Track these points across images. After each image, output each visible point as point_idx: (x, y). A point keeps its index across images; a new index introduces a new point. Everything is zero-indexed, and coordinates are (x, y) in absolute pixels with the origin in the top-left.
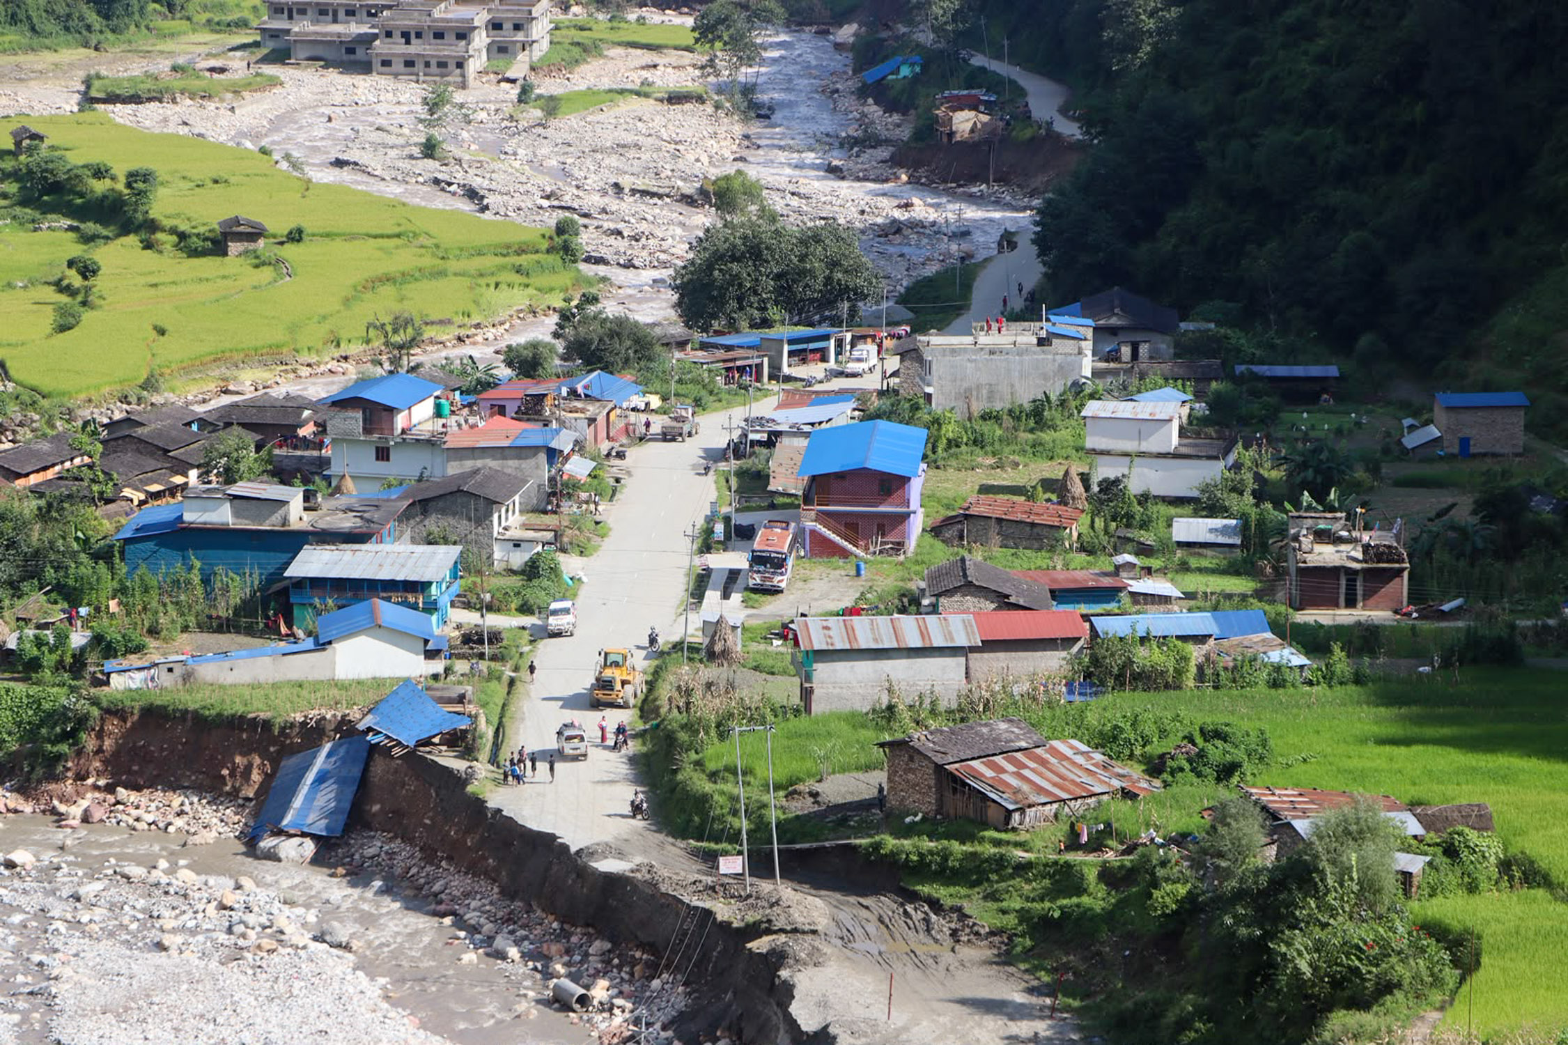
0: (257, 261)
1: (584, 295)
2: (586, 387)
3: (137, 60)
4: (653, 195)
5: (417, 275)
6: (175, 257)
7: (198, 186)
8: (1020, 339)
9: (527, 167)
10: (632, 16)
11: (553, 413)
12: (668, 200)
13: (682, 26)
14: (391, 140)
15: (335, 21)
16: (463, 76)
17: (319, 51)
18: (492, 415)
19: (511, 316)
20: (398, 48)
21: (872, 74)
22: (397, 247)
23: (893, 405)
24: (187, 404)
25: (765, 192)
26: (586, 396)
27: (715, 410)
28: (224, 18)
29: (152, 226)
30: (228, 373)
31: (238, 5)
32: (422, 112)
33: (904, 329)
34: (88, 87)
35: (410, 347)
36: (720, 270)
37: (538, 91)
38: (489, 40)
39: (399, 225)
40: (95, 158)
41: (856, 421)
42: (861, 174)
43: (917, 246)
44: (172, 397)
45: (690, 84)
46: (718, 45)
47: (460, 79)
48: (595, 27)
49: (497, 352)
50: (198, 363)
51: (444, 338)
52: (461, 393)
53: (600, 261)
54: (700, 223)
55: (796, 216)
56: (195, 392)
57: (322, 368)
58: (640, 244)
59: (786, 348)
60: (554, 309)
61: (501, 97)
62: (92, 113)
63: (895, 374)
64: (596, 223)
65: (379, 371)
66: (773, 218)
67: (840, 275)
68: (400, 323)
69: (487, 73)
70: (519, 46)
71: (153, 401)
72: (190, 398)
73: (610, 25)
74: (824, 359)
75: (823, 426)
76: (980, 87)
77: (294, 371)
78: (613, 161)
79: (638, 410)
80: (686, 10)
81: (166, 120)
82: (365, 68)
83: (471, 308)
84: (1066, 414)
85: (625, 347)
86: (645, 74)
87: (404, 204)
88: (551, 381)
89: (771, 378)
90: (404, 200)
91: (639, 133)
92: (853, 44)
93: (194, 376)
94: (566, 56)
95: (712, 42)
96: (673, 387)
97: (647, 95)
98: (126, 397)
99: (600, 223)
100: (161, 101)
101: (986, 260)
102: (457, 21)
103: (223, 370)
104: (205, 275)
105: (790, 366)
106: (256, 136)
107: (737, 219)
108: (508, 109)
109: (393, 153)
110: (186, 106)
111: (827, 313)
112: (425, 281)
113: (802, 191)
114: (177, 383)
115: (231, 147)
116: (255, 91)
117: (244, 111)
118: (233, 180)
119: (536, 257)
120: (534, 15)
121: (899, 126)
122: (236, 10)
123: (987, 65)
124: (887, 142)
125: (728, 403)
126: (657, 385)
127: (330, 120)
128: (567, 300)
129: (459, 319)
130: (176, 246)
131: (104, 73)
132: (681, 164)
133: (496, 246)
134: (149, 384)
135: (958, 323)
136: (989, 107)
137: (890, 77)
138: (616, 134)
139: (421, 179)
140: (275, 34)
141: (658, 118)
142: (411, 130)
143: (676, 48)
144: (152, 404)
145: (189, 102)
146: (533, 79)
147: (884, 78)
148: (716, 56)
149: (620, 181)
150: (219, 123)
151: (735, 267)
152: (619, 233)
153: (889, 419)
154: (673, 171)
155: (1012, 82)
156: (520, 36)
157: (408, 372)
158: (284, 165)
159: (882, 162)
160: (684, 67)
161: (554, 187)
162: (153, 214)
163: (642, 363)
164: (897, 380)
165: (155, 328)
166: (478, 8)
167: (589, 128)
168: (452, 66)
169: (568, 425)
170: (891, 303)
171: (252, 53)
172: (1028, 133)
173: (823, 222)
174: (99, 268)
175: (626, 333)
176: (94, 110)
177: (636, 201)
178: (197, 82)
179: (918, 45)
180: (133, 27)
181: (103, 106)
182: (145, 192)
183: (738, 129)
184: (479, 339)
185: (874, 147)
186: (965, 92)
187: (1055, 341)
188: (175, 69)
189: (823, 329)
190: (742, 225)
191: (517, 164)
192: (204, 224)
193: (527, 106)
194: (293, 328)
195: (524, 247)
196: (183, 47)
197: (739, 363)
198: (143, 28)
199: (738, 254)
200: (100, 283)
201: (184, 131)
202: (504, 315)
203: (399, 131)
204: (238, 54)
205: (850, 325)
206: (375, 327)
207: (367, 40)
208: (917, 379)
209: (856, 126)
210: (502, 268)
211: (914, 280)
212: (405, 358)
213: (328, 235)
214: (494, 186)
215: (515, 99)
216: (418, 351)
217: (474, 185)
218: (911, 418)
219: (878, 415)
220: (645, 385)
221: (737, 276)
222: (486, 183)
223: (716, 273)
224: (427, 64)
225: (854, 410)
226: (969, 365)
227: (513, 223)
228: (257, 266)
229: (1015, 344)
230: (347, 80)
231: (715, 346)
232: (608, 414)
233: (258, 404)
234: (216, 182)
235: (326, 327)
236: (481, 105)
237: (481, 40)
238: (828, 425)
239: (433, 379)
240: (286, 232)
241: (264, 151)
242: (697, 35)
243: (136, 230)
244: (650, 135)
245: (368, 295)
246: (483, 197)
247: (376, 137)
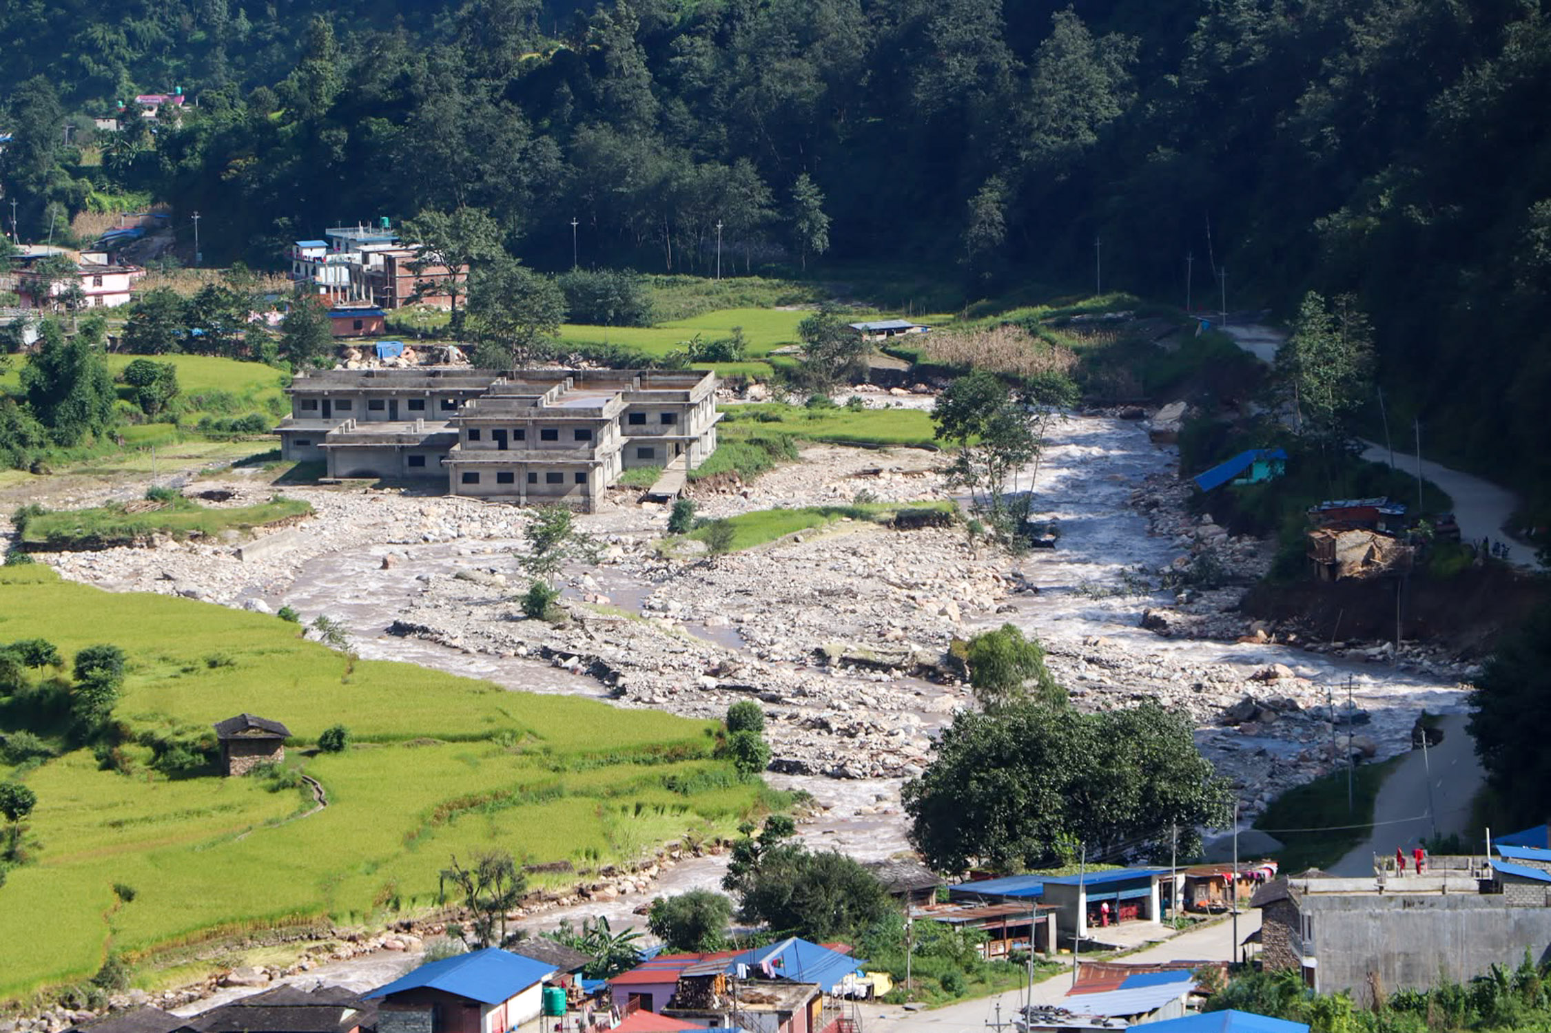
0: (274, 782)
1: (770, 821)
2: (776, 963)
3: (95, 484)
4: (875, 666)
5: (517, 796)
6: (148, 780)
7: (185, 671)
8: (1450, 882)
9: (683, 629)
10: (841, 400)
11: (724, 1005)
12: (898, 674)
13: (919, 411)
14: (477, 592)
15: (394, 417)
16: (586, 494)
17: (371, 463)
18: (631, 1010)
19: (661, 856)
20: (491, 455)
21: (1209, 479)
22: (486, 755)
23: (1251, 986)
24: (167, 1006)
25: (1046, 659)
26: (778, 977)
27: (976, 996)
28: (226, 417)
29: (115, 734)
30: (228, 956)
31: (247, 399)
32: (524, 546)
33: (1267, 869)
34: (21, 528)
35: (509, 907)
36: (980, 780)
37: (699, 514)
38: (624, 440)
39: (490, 721)
40: (28, 633)
41: (1196, 1012)
42: (1195, 630)
43: (1284, 738)
44: (142, 996)
45: (929, 497)
46: (973, 439)
47: (580, 499)
48: (784, 416)
49: (639, 912)
50: (182, 940)
51: (558, 891)
52: (584, 978)
53: (796, 768)
54: (947, 707)
55: (1095, 694)
56: (177, 987)
57: (373, 943)
58: (857, 741)
59: (1083, 899)
60: (726, 844)
61: (644, 523)
62: (24, 566)
63: (1254, 938)
64: (788, 711)
65: (461, 946)
66: (1061, 697)
67: (1164, 785)
68: (492, 870)
69: (622, 489)
70: (670, 447)
71: (113, 1002)
72: (170, 995)
73: (807, 412)
74: (1144, 915)
75: (1145, 1020)
76: (1378, 495)
77: (329, 949)
78: (813, 616)
79: (856, 998)
80: (923, 387)
81: (137, 573)
82: (438, 486)
83: (600, 844)
84: (1530, 1001)
85: (834, 901)
86: (861, 484)
87: (498, 690)
88: (723, 955)
89: (1060, 945)
90: (496, 682)
91: (852, 573)
92: (1180, 433)
93: (176, 961)
94: (741, 460)
95: (962, 434)
96: (910, 961)
97: (866, 517)
98: (71, 998)
99: (795, 710)
100: (130, 546)
101: (1394, 759)
102: (576, 412)
103: (221, 950)
104: (194, 807)
105: (1089, 926)
106: (272, 593)
107: (1005, 700)
108: (654, 541)
109: (480, 612)
110: (168, 551)
111: (1146, 843)
112: (529, 804)
113: (1104, 656)
114: (150, 974)
115: (236, 611)
116: (274, 525)
117: (255, 556)
118: (238, 659)
119: (697, 764)
120: (692, 401)
121: (1252, 555)
122: (244, 405)
123: (1388, 461)
124: (1234, 580)
125: (995, 984)
126: (886, 959)
127: (385, 565)
128: (745, 830)
129: (580, 863)
130: (151, 763)
131: (45, 505)
132: (917, 619)
133: (636, 750)
134: (108, 977)
135: (1354, 857)
136: (1394, 527)
137: (1237, 481)
138: (818, 575)
139: (522, 651)
140: (302, 440)
141: (880, 551)
142: (508, 577)
143: (908, 445)
144: (111, 1008)
145: (172, 545)
146: (692, 496)
147: (1228, 483)
148: (968, 454)
149: (825, 645)
150: (218, 576)
151: (1002, 775)
152: (824, 725)
153: (1247, 1009)
154: (905, 629)
155: (1429, 487)
156: (671, 433)
157: (503, 945)
158: (316, 635)
159: (1228, 610)
160: (920, 473)
161: (724, 658)
162: (115, 716)
163: (862, 925)
164: (1258, 947)
165: (117, 890)
166: (609, 392)
167: (776, 567)
168: (569, 480)
169: (747, 1022)
170: (1247, 827)
171: (269, 469)
172: (1455, 564)
173: (1137, 704)
174: (33, 801)
175: (835, 877)
176: (29, 561)
177: (849, 677)
178: (185, 515)
179: (1284, 435)
180: (88, 435)
181: (42, 556)
182: (105, 683)
183: (1004, 564)
184: (612, 891)
185: (1214, 588)
186: (1355, 503)
187: (1507, 887)
188: (152, 496)
189: (1140, 869)
190: (1013, 709)
191: (668, 624)
192: (194, 729)
193: (683, 537)
194: (329, 883)
195: (680, 750)
196: (165, 463)
197: (1010, 923)
198: (104, 435)
199: (1006, 755)
200: (35, 825)
201: (164, 588)
202: (649, 854)
203: (489, 578)
204: (248, 471)
205: (1183, 862)
206: (453, 877)
207: (441, 444)
208: (1290, 946)
209: (1186, 557)
210: (646, 782)
211: (1280, 790)
212: (499, 923)
213: (384, 740)
214: (633, 657)
215: (664, 525)
216: (518, 912)
217: (603, 657)
218: (1283, 1007)
219: (1229, 1002)
220: (866, 957)
221: (1006, 787)
222: (621, 654)
223: (973, 784)
224: (532, 478)
225: (1192, 994)
226: (1371, 922)
227: (662, 714)
228: (274, 790)
229: (1443, 889)
230: (412, 504)
231: (973, 896)
232: (810, 1005)
233: (274, 1002)
234: (213, 664)
235: (378, 879)
236: (614, 537)
237: (612, 440)
238: (1152, 1019)
239: (541, 957)
240: (317, 737)
241: (286, 615)
242: (939, 424)
243: (91, 742)
244: (869, 576)
245: (444, 828)
246: (616, 676)
247: (456, 589)
